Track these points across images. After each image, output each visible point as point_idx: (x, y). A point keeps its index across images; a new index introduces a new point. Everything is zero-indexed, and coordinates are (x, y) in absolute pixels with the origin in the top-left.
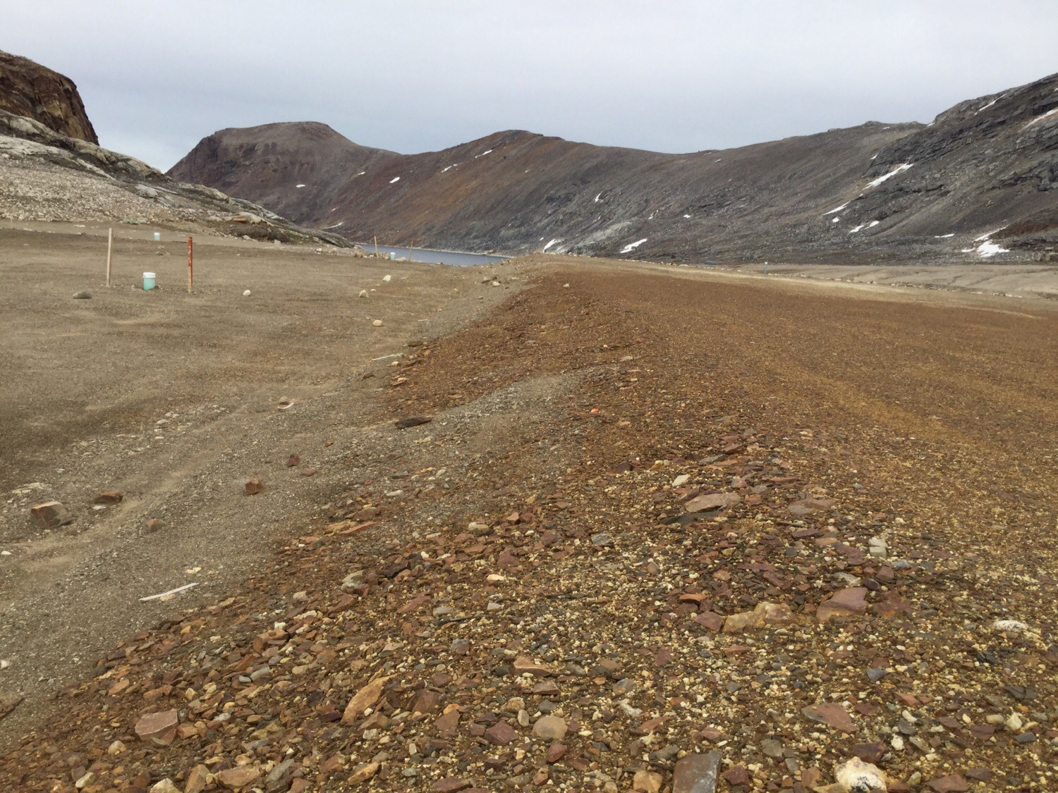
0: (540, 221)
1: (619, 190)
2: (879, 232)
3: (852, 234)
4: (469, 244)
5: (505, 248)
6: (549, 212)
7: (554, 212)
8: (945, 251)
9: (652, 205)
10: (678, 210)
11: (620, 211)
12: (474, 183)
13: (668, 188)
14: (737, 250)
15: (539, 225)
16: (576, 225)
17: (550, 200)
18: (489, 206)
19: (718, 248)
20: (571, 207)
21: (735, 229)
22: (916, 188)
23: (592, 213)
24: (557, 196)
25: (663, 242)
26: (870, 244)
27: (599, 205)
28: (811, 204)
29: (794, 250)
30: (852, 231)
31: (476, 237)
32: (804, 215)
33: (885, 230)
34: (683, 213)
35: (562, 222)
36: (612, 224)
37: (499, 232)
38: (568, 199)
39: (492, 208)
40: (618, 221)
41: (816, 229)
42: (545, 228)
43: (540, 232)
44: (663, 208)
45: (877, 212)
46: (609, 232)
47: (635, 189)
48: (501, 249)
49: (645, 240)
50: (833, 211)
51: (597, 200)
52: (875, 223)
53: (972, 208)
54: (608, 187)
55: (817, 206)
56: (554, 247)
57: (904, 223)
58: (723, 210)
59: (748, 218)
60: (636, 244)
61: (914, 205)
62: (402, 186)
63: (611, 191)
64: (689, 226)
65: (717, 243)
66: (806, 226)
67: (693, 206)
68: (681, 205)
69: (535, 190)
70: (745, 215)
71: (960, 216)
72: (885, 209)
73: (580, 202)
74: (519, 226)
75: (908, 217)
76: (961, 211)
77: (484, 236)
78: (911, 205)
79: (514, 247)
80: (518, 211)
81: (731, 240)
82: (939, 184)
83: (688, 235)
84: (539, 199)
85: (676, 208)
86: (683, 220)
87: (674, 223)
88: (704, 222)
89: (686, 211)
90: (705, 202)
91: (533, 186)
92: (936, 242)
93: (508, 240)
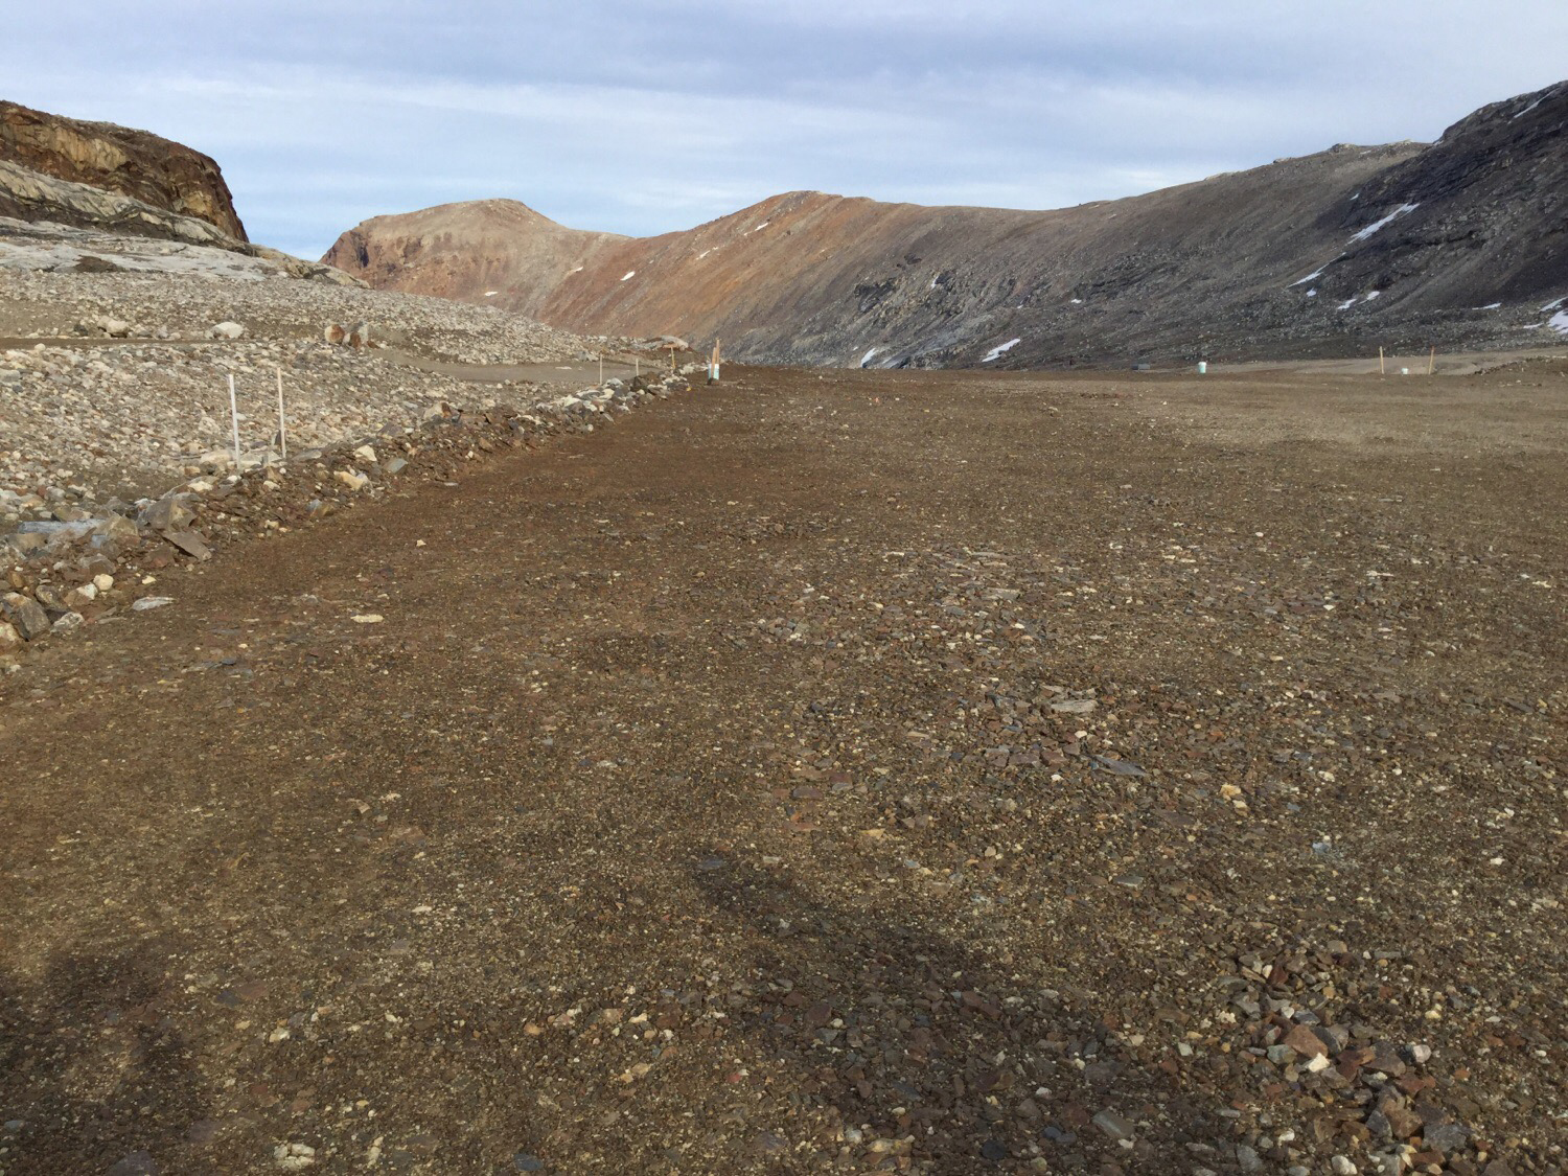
0: (851, 321)
1: (966, 268)
2: (1383, 308)
3: (1341, 312)
6: (864, 308)
7: (870, 308)
8: (1496, 329)
9: (1020, 287)
10: (1062, 293)
11: (972, 301)
12: (746, 273)
13: (1041, 261)
15: (849, 328)
16: (906, 325)
17: (863, 290)
18: (772, 305)
19: (1139, 344)
20: (896, 298)
21: (1157, 315)
22: (1432, 236)
23: (928, 306)
24: (873, 284)
25: (1046, 340)
26: (1375, 325)
27: (938, 294)
28: (1269, 271)
29: (1259, 340)
30: (1340, 308)
31: (756, 352)
32: (1260, 290)
33: (1391, 304)
34: (1068, 296)
35: (884, 321)
36: (962, 321)
37: (791, 343)
38: (890, 287)
39: (777, 308)
40: (971, 315)
41: (1284, 308)
42: (859, 333)
43: (850, 339)
44: (1038, 292)
45: (1376, 276)
47: (991, 265)
49: (1017, 341)
50: (1303, 281)
51: (933, 285)
52: (1375, 294)
53: (1524, 262)
54: (947, 265)
55: (1277, 273)
56: (876, 359)
57: (1420, 291)
58: (1132, 289)
59: (1175, 297)
60: (1006, 347)
61: (1432, 264)
62: (638, 285)
63: (953, 271)
64: (1081, 318)
65: (1134, 337)
66: (1268, 306)
67: (1084, 286)
68: (1066, 286)
69: (839, 277)
70: (1168, 294)
71: (1507, 276)
72: (1387, 272)
73: (908, 291)
74: (819, 332)
75: (1424, 282)
76: (1507, 267)
77: (770, 349)
78: (1427, 263)
80: (818, 309)
81: (1153, 332)
82: (1468, 230)
83: (1085, 329)
84: (847, 289)
85: (1058, 291)
86: (1072, 308)
87: (1058, 312)
88: (1106, 308)
89: (1074, 294)
90: (1102, 278)
91: (836, 272)
92: (1478, 317)
93: (805, 351)
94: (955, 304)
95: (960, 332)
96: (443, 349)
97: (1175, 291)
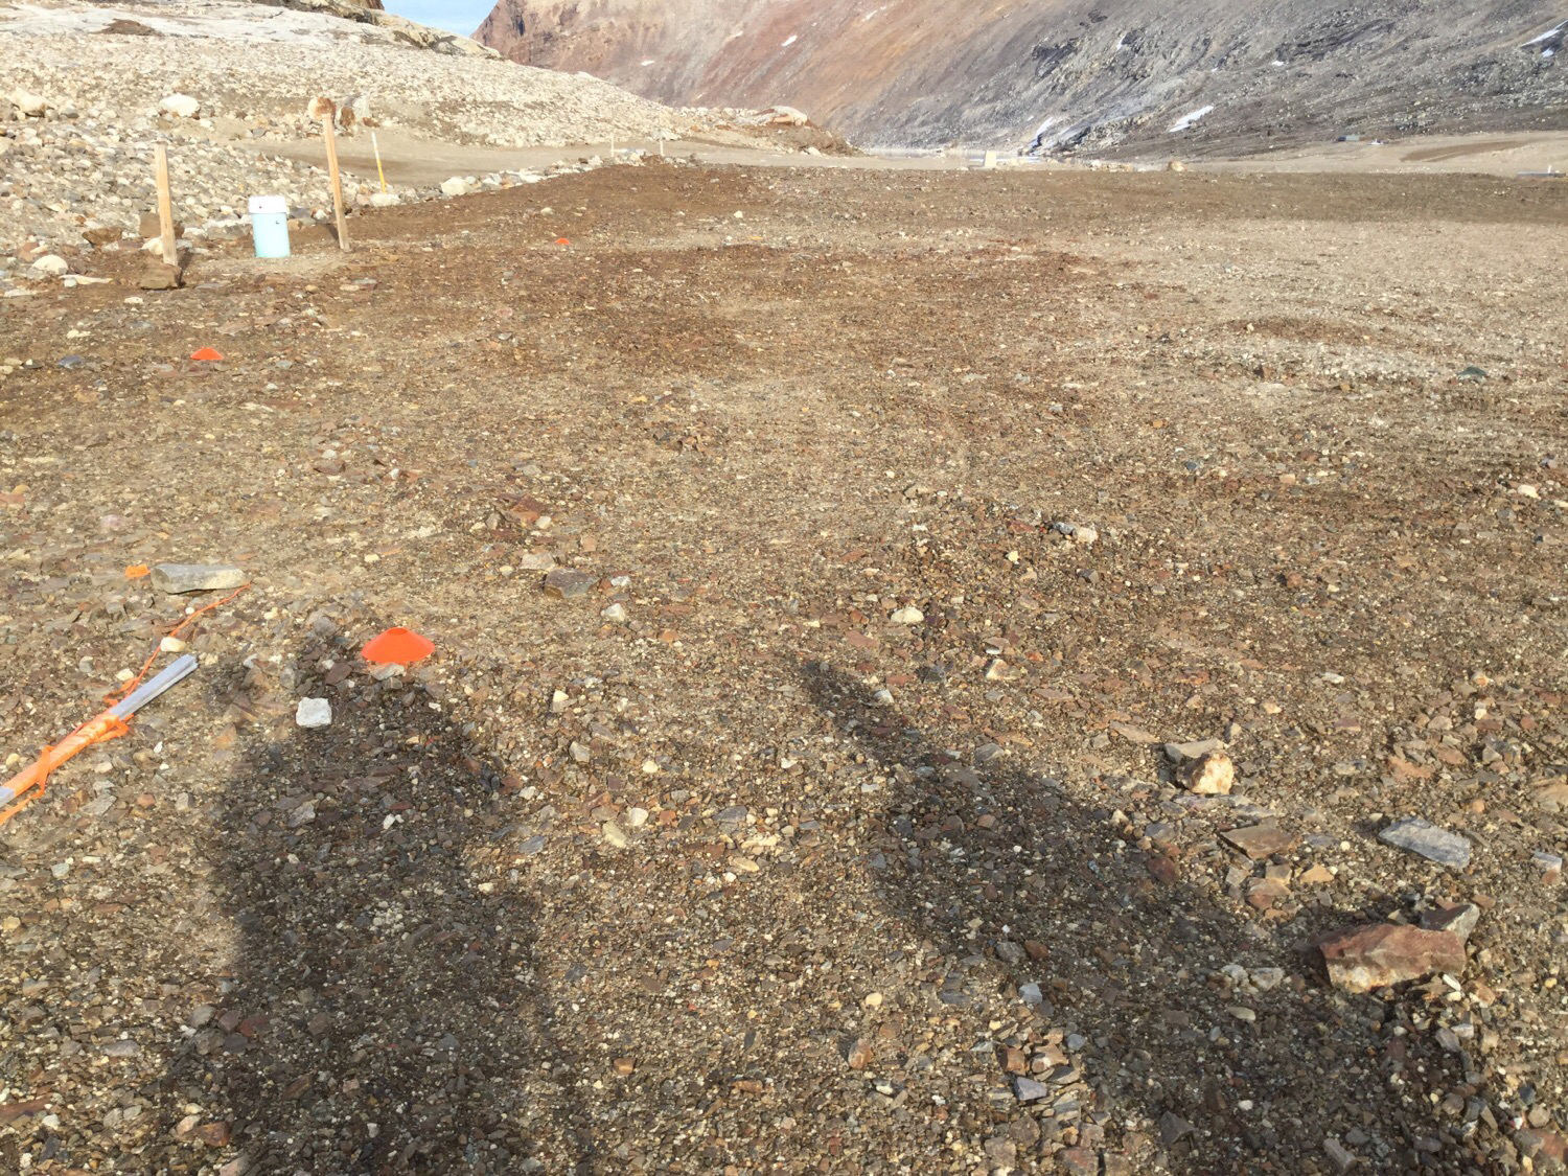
0: (1027, 88)
1: (1155, 28)
4: (914, 135)
5: (970, 138)
6: (1041, 73)
7: (1048, 72)
9: (1214, 48)
10: (1262, 54)
11: (1161, 64)
12: (915, 36)
13: (1240, 18)
14: (1381, 114)
15: (1025, 95)
16: (1087, 90)
17: (1041, 53)
18: (942, 71)
19: (1348, 112)
20: (1077, 62)
21: (1368, 78)
23: (1112, 70)
24: (1052, 46)
25: (1242, 109)
27: (1123, 56)
28: (1500, 27)
29: (1484, 109)
31: (923, 124)
32: (1488, 50)
34: (1269, 57)
35: (1064, 87)
36: (1149, 86)
37: (961, 113)
38: (1070, 48)
39: (947, 73)
40: (1160, 79)
41: (1516, 70)
42: (1035, 101)
43: (1026, 108)
44: (1236, 52)
47: (1184, 22)
48: (966, 140)
49: (1209, 108)
50: (1538, 39)
51: (1119, 47)
54: (1136, 24)
55: (1508, 31)
56: (1052, 131)
58: (1341, 49)
59: (1390, 59)
60: (1195, 115)
62: (800, 51)
63: (1142, 29)
64: (1283, 81)
65: (1342, 104)
66: (1496, 68)
67: (1288, 46)
68: (1267, 46)
69: (1016, 39)
70: (1381, 55)
73: (1090, 53)
74: (990, 101)
77: (937, 120)
79: (986, 136)
80: (991, 75)
81: (1364, 98)
83: (1286, 96)
84: (1022, 52)
85: (1257, 51)
86: (1272, 71)
87: (1257, 76)
88: (1311, 70)
89: (1276, 55)
90: (1307, 37)
91: (1012, 33)
93: (976, 123)
94: (1143, 66)
95: (1147, 99)
96: (470, 128)
97: (1391, 51)
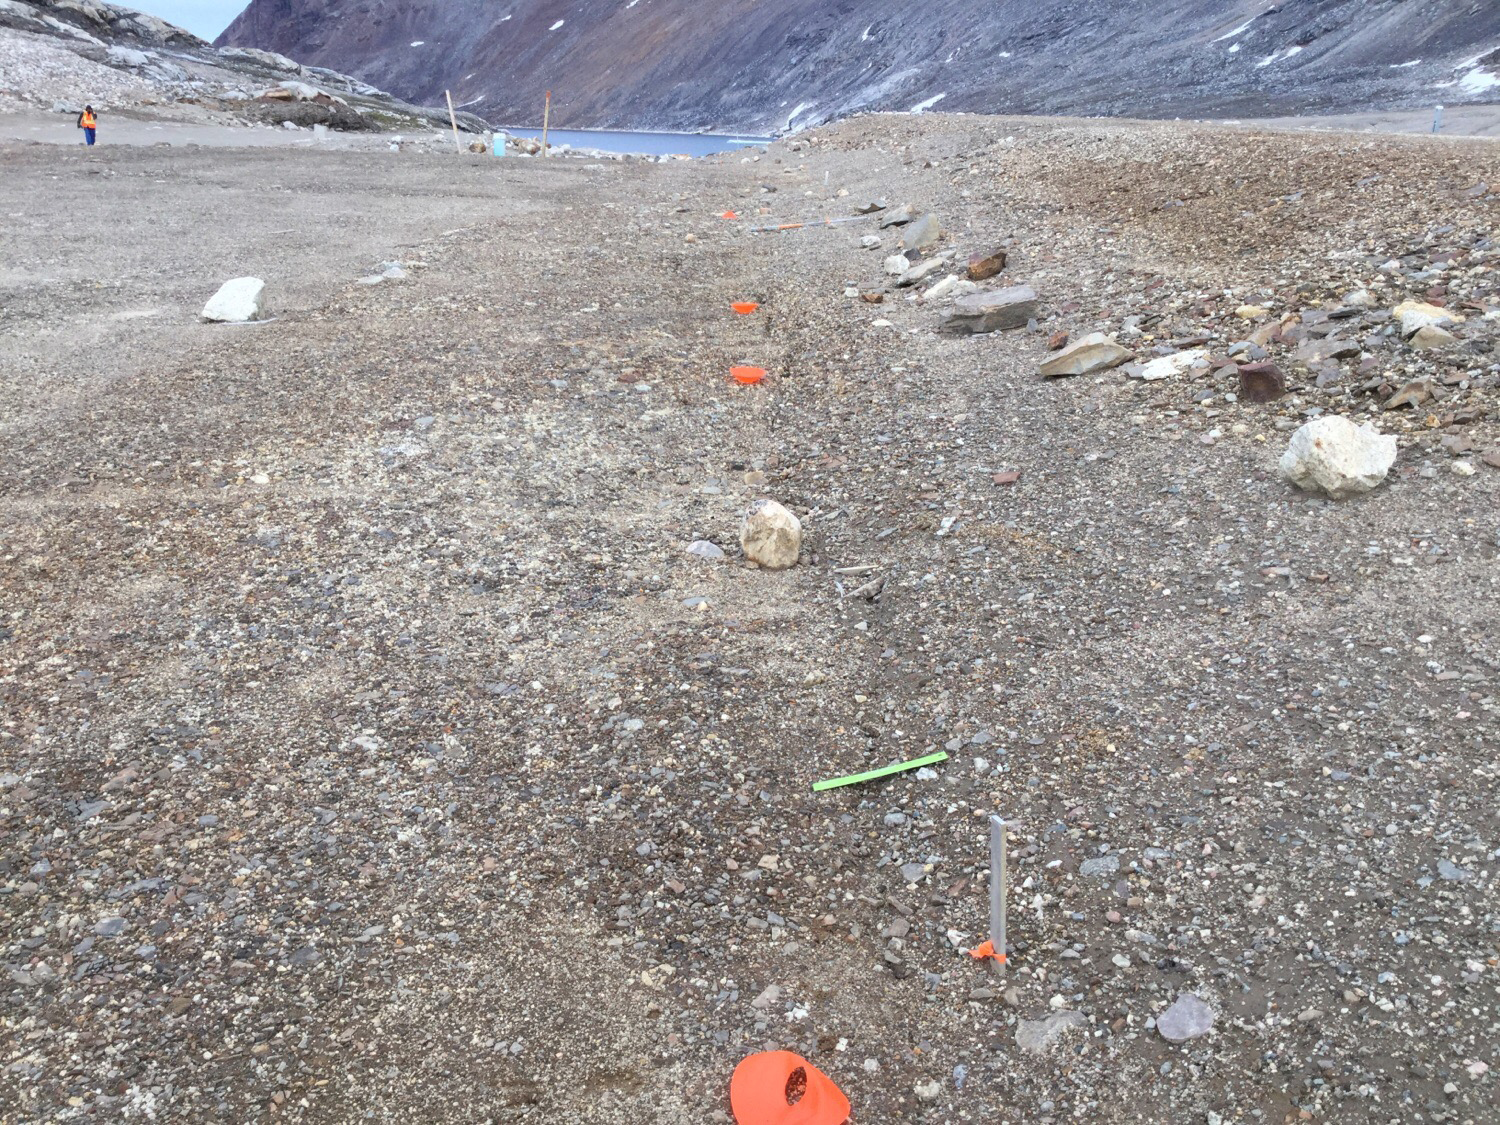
0: (779, 76)
1: (898, 19)
2: (1302, 64)
3: (1260, 69)
4: (675, 118)
5: (728, 122)
6: (794, 61)
7: (800, 61)
8: (1408, 88)
9: (950, 39)
10: (991, 46)
11: (902, 53)
12: (676, 23)
13: (972, 12)
14: (1086, 102)
15: (779, 82)
16: (835, 79)
17: (794, 41)
18: (701, 57)
20: (827, 51)
21: (1080, 70)
23: (858, 59)
24: (804, 35)
25: (970, 96)
26: (1290, 82)
27: (869, 45)
28: (1195, 25)
29: (1173, 98)
30: (1260, 65)
31: (684, 107)
32: (1184, 45)
33: (1310, 60)
34: (997, 49)
35: (814, 75)
36: (889, 74)
37: (719, 98)
38: (821, 38)
39: (707, 60)
40: (899, 68)
41: (1206, 64)
42: (788, 87)
43: (779, 95)
44: (967, 44)
45: (1298, 32)
46: (886, 86)
47: (923, 15)
48: (723, 124)
49: (942, 96)
50: (1229, 35)
51: (865, 37)
52: (1297, 50)
53: (1447, 17)
54: (880, 16)
55: (1204, 28)
56: (803, 116)
57: (1340, 48)
58: (1061, 42)
59: (1100, 52)
60: (929, 103)
61: (1356, 18)
62: (566, 35)
63: (886, 21)
64: (1008, 71)
65: (1054, 94)
66: (1189, 61)
67: (1014, 39)
68: (995, 38)
69: (770, 27)
70: (1094, 49)
71: (1429, 31)
72: (1310, 26)
73: (839, 42)
74: (749, 86)
75: (1346, 38)
76: (1430, 23)
77: (697, 105)
78: (1351, 18)
79: (742, 119)
80: (747, 62)
81: (1075, 87)
83: (1008, 84)
84: (777, 41)
85: (987, 43)
86: (999, 62)
87: (986, 66)
88: (1031, 62)
89: (1003, 47)
90: (1031, 31)
91: (767, 22)
92: (1393, 74)
93: (733, 108)
94: (885, 56)
97: (1102, 45)
